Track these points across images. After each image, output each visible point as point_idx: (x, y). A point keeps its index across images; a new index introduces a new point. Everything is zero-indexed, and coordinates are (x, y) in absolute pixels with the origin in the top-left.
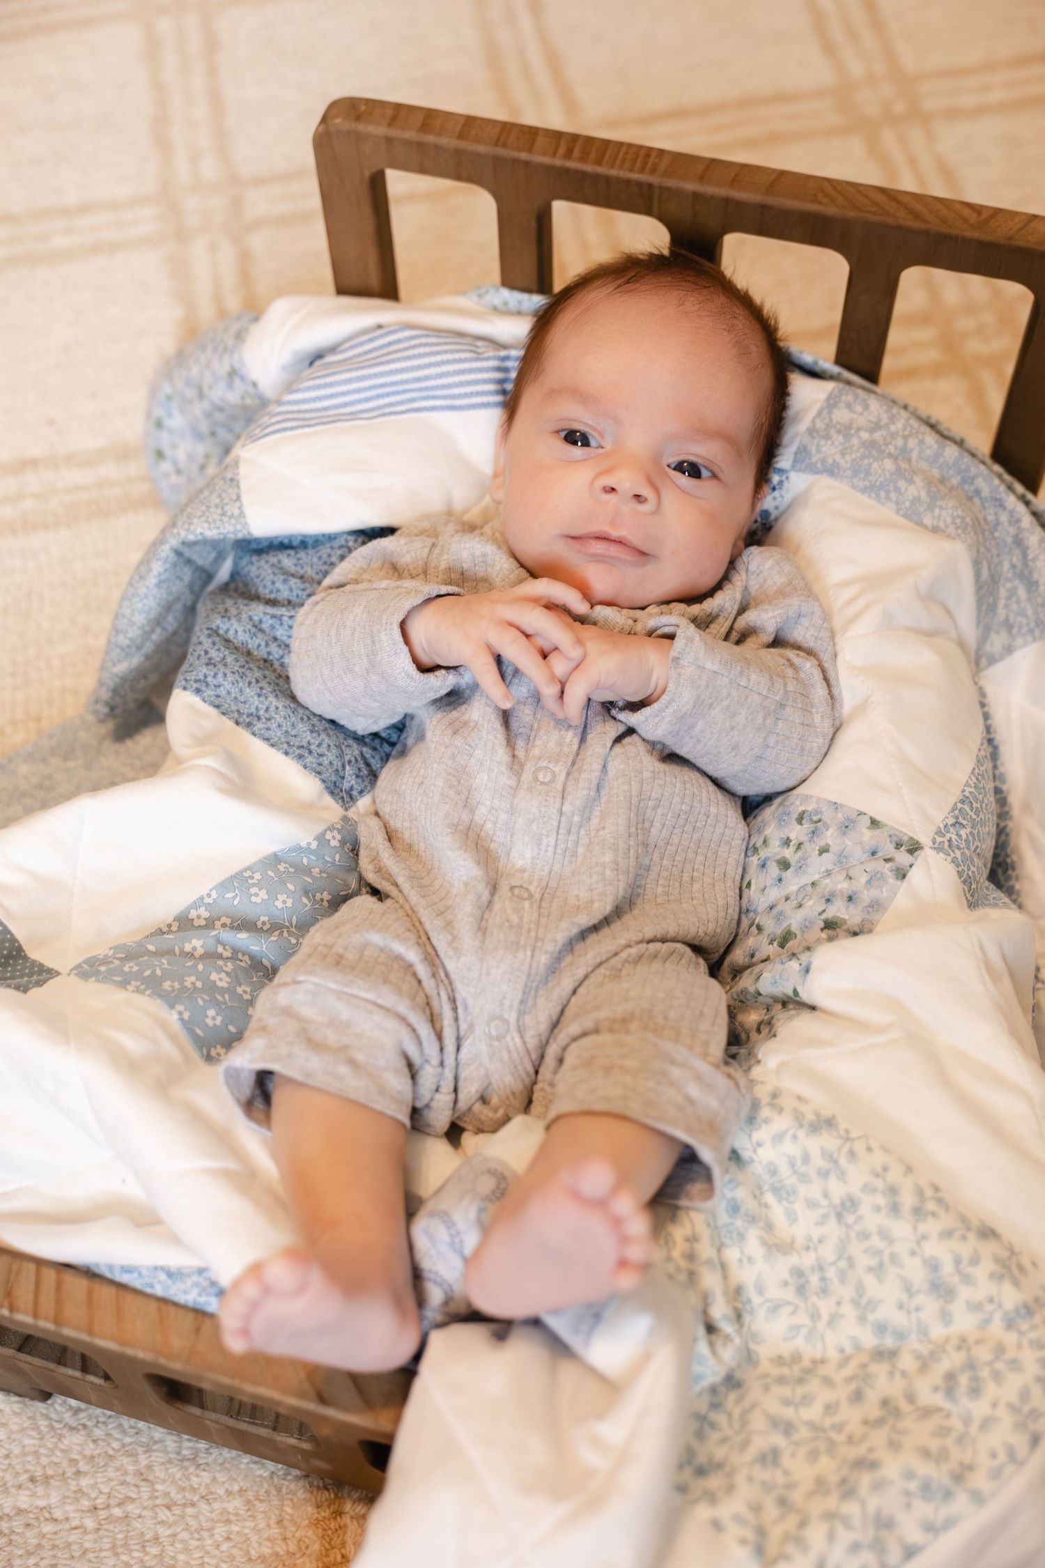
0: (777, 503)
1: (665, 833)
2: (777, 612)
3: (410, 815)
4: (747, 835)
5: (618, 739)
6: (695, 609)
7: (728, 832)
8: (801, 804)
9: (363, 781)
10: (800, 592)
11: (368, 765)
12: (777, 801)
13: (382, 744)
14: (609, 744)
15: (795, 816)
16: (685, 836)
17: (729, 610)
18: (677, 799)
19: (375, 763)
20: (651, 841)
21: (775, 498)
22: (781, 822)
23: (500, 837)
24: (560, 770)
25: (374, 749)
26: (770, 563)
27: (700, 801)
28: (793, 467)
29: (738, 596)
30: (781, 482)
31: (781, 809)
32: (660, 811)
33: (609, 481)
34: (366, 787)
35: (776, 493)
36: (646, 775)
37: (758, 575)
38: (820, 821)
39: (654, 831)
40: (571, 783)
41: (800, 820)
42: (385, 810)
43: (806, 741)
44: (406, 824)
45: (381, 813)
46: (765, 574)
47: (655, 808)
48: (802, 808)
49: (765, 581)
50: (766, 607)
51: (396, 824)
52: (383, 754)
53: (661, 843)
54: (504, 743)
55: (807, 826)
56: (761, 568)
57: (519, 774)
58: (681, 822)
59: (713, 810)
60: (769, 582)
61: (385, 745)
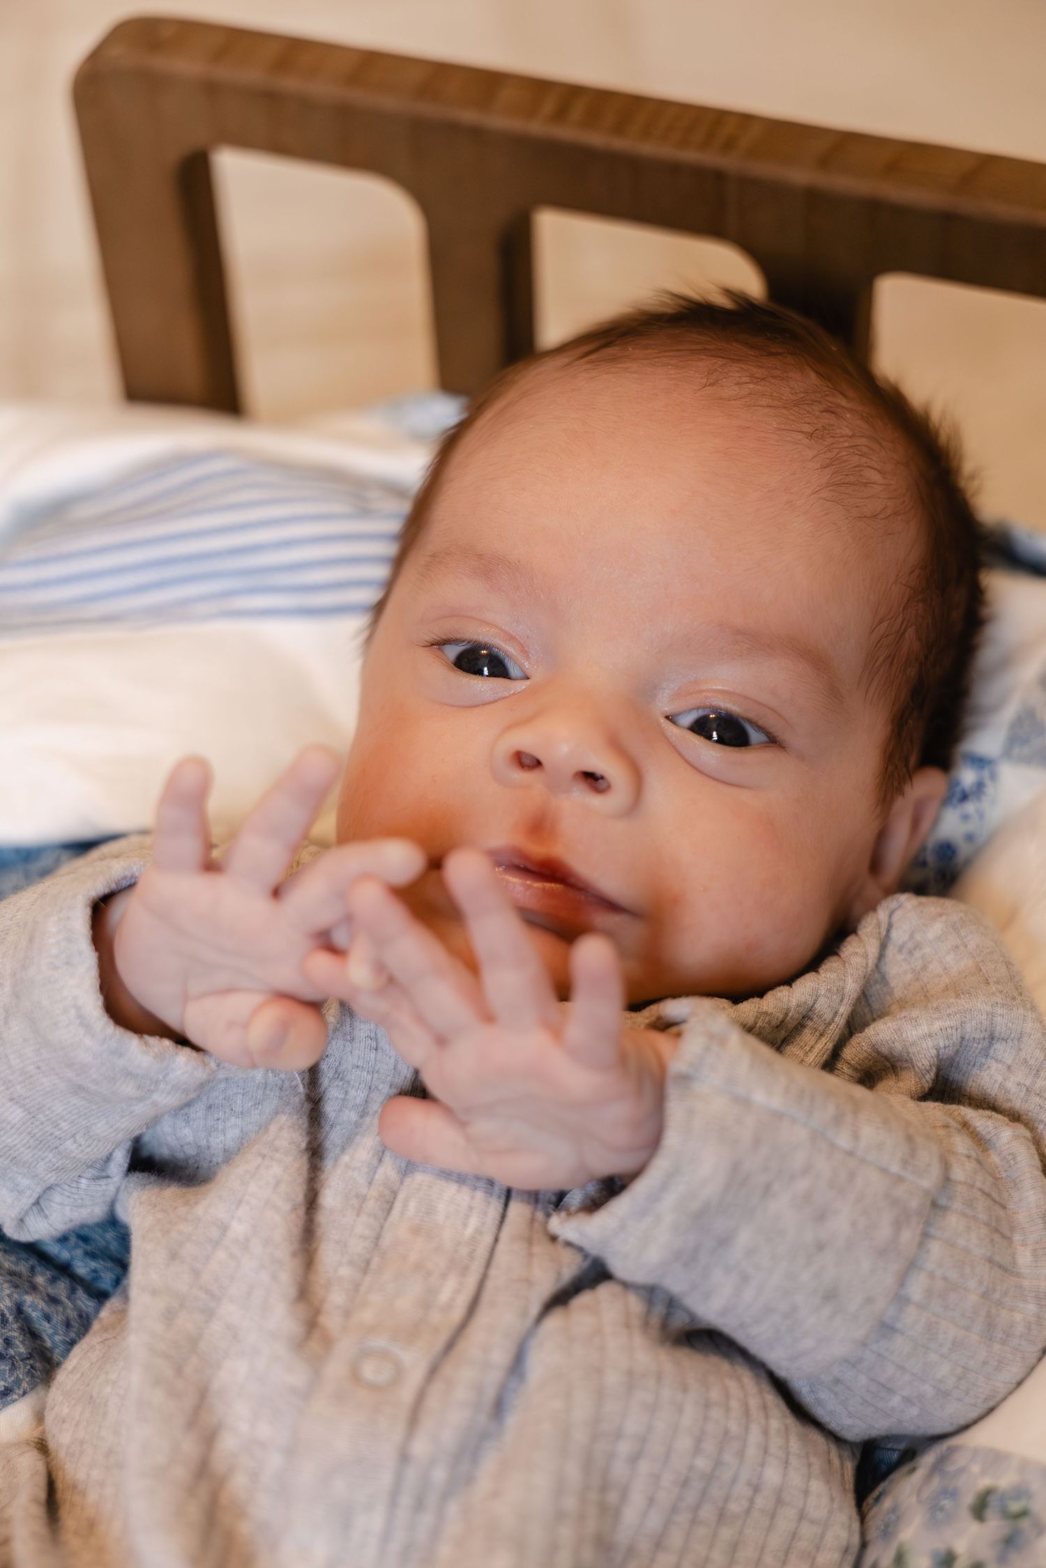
0: (970, 827)
1: (654, 1522)
2: (937, 1025)
3: (110, 1452)
4: (856, 1540)
5: (560, 1299)
6: (749, 1008)
7: (807, 1531)
8: (984, 1472)
9: (14, 1367)
10: (993, 988)
11: (31, 1333)
12: (927, 1460)
13: (73, 1291)
14: (535, 1309)
15: (968, 1499)
16: (701, 1531)
17: (828, 1016)
18: (684, 1443)
19: (51, 1334)
20: (623, 1536)
21: (966, 818)
22: (937, 1514)
23: (263, 1507)
24: (415, 1361)
25: (53, 1300)
26: (937, 928)
27: (741, 1454)
28: (1007, 753)
29: (852, 987)
30: (980, 786)
31: (936, 1483)
32: (644, 1467)
33: (525, 740)
34: (18, 1382)
35: (970, 807)
36: (613, 1379)
37: (910, 953)
38: (1023, 1514)
39: (630, 1515)
40: (436, 1389)
41: (980, 1510)
42: (61, 1439)
43: (1000, 1304)
44: (96, 1474)
45: (52, 1445)
46: (927, 950)
47: (634, 1459)
48: (985, 1482)
49: (924, 968)
50: (915, 1013)
51: (75, 1470)
52: (72, 1314)
53: (644, 1546)
54: (292, 1292)
55: (994, 1526)
56: (918, 937)
57: (316, 1364)
58: (691, 1497)
59: (772, 1475)
60: (935, 967)
61: (80, 1293)
